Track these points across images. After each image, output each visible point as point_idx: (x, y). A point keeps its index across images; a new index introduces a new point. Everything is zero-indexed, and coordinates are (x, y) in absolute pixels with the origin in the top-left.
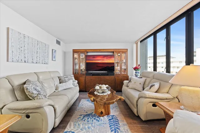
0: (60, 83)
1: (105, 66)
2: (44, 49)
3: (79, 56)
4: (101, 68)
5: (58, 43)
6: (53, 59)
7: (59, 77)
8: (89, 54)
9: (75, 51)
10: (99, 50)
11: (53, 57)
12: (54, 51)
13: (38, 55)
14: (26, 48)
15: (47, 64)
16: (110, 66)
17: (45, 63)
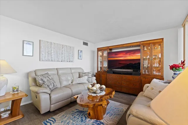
0: (79, 78)
1: (128, 63)
2: (69, 51)
3: (103, 54)
4: (123, 65)
5: (85, 44)
6: (79, 58)
7: (79, 73)
8: (113, 51)
9: (99, 50)
10: (121, 46)
11: (79, 56)
12: (80, 51)
13: (63, 55)
14: (53, 52)
15: (72, 62)
16: (134, 63)
17: (70, 62)
